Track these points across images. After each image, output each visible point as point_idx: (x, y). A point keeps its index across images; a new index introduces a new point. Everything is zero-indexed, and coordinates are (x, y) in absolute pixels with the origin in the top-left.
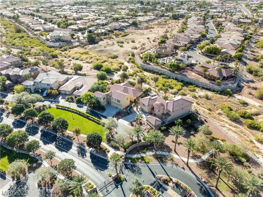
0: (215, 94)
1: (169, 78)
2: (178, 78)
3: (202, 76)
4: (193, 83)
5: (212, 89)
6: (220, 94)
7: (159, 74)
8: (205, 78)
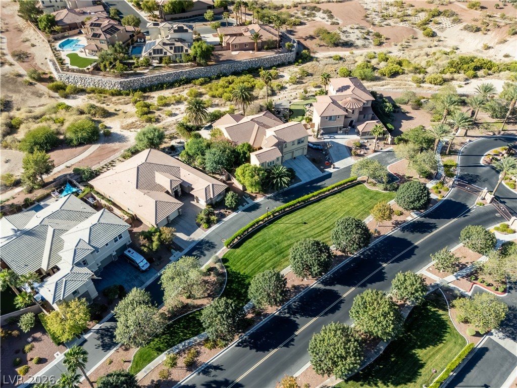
0: (298, 65)
1: (211, 79)
2: (224, 71)
3: (253, 50)
4: (254, 66)
5: (285, 61)
6: (302, 63)
7: (184, 84)
8: (259, 50)
